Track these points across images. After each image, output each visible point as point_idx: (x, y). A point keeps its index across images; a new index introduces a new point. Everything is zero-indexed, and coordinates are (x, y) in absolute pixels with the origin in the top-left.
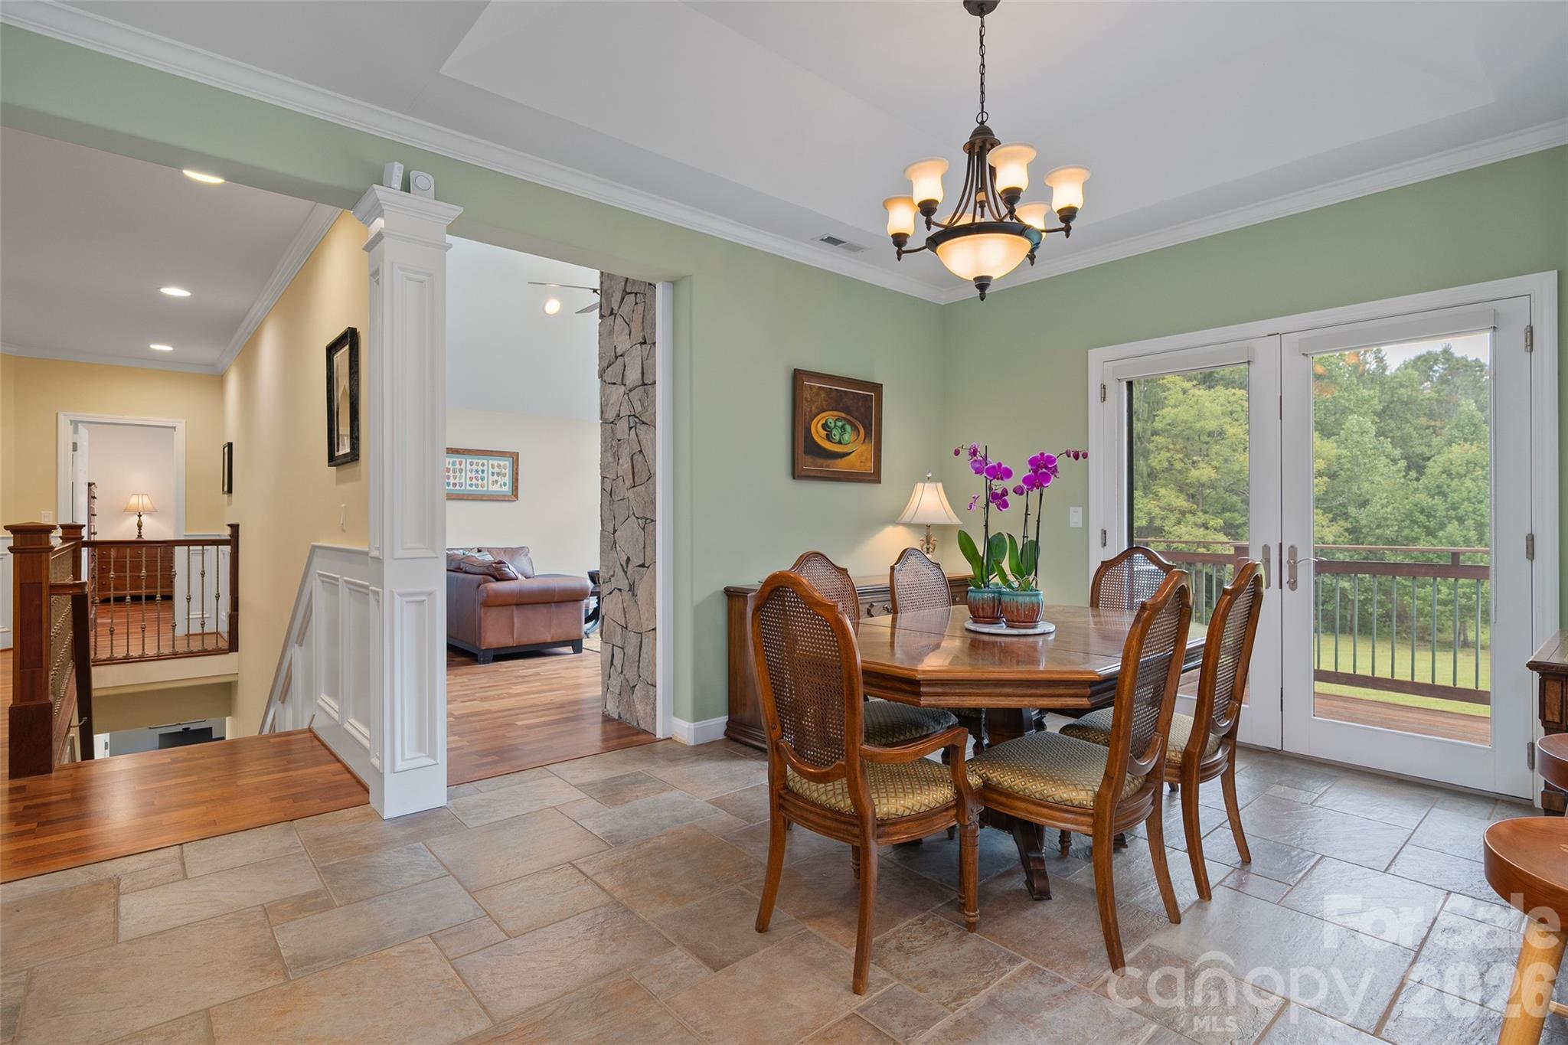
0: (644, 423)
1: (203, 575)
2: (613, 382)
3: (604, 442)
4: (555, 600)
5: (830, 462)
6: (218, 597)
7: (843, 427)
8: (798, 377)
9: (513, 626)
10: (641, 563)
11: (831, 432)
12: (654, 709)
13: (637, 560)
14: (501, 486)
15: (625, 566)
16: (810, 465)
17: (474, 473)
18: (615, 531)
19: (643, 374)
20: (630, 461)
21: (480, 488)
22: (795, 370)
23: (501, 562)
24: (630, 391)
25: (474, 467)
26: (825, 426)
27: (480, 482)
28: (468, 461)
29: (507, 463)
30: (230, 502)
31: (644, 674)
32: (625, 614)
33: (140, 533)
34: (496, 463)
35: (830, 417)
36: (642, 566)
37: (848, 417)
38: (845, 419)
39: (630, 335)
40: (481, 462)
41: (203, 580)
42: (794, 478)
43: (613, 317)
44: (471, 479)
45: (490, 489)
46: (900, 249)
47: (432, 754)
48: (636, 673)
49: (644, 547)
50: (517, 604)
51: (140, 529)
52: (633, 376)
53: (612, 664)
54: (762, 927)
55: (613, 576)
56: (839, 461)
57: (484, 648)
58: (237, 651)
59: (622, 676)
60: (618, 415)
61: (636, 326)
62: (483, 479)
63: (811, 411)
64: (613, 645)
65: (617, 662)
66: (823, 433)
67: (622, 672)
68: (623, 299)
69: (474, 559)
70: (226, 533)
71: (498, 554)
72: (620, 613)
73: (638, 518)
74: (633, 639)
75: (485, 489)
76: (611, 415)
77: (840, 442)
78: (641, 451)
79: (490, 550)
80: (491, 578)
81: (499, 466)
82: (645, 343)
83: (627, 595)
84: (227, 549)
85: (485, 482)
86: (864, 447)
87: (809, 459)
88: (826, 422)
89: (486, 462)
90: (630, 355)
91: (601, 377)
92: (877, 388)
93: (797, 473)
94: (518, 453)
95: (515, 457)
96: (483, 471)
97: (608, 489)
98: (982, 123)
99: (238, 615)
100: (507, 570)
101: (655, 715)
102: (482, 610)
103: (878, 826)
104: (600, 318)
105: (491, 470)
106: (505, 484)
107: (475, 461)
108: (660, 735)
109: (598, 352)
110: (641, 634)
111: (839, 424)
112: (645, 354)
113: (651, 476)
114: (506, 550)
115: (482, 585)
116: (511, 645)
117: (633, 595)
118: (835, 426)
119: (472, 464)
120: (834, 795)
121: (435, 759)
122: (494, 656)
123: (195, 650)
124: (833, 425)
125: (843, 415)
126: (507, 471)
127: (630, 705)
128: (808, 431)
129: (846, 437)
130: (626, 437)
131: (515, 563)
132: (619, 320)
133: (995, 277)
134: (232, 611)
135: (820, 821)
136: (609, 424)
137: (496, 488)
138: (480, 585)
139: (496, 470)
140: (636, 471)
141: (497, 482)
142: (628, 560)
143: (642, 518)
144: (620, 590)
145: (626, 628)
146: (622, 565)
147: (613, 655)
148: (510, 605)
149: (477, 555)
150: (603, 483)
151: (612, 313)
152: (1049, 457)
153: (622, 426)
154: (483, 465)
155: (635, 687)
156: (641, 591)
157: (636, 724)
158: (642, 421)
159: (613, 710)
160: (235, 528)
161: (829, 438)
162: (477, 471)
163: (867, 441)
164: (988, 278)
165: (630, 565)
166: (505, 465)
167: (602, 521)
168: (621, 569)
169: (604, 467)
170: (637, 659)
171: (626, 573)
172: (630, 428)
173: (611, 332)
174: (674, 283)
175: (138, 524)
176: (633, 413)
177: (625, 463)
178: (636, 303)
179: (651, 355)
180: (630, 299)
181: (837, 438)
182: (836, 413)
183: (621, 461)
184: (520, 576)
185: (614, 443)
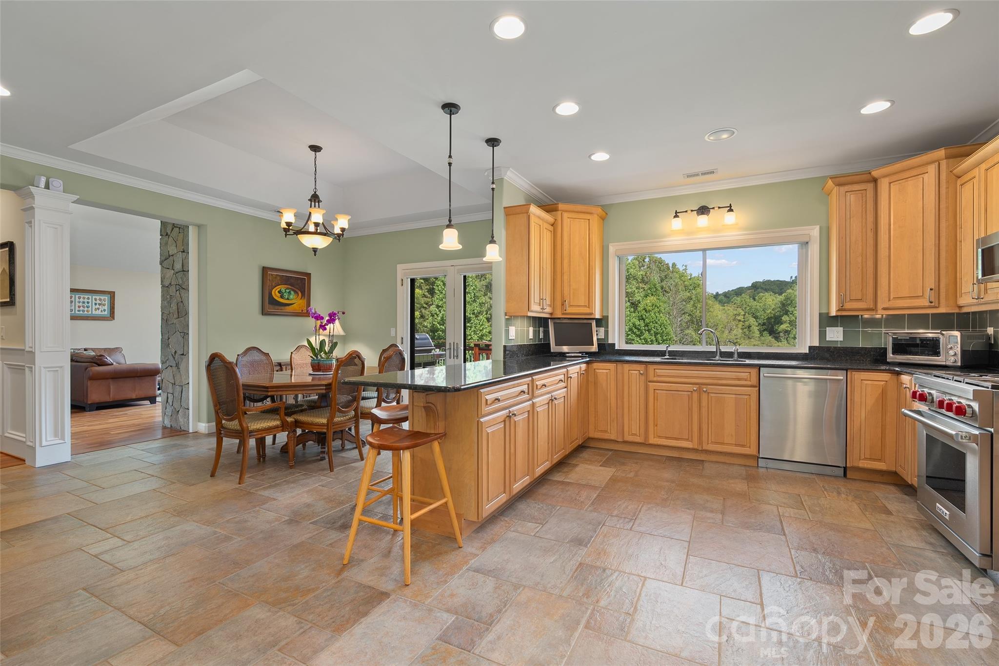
0: (184, 289)
2: (167, 267)
3: (163, 296)
4: (138, 375)
5: (282, 308)
7: (289, 292)
8: (265, 270)
9: (110, 391)
10: (182, 353)
11: (283, 294)
12: (188, 420)
13: (179, 352)
14: (101, 311)
15: (174, 355)
16: (271, 309)
17: (81, 303)
18: (169, 339)
19: (183, 266)
20: (176, 306)
21: (86, 312)
22: (263, 267)
23: (101, 356)
24: (177, 273)
25: (82, 300)
26: (279, 292)
27: (86, 309)
28: (77, 296)
29: (107, 298)
31: (184, 404)
32: (174, 378)
34: (98, 298)
35: (283, 288)
36: (183, 354)
37: (293, 288)
38: (291, 289)
39: (176, 246)
40: (86, 297)
42: (263, 315)
43: (167, 236)
44: (79, 307)
45: (93, 313)
46: (286, 233)
47: (63, 438)
48: (180, 404)
49: (184, 346)
50: (112, 378)
52: (178, 266)
53: (167, 402)
54: (212, 475)
55: (168, 360)
56: (287, 307)
57: (89, 403)
59: (173, 407)
60: (170, 284)
61: (179, 243)
62: (88, 307)
63: (272, 285)
64: (168, 393)
65: (170, 401)
66: (279, 295)
67: (172, 405)
68: (173, 229)
69: (82, 354)
71: (99, 351)
72: (171, 377)
73: (180, 333)
74: (178, 389)
75: (90, 313)
76: (167, 283)
77: (288, 299)
78: (182, 302)
79: (93, 350)
80: (95, 365)
81: (100, 300)
82: (184, 252)
83: (175, 369)
85: (90, 309)
86: (301, 301)
87: (271, 306)
88: (280, 290)
89: (90, 297)
90: (176, 256)
91: (161, 264)
92: (308, 275)
93: (264, 312)
94: (114, 292)
95: (112, 295)
96: (88, 303)
97: (165, 318)
98: (315, 192)
100: (106, 360)
101: (189, 422)
102: (89, 382)
103: (250, 433)
104: (161, 235)
105: (94, 301)
106: (105, 310)
107: (82, 296)
108: (191, 431)
109: (159, 252)
110: (182, 386)
111: (288, 291)
112: (184, 257)
113: (187, 314)
114: (105, 350)
115: (88, 369)
116: (109, 400)
117: (178, 368)
118: (285, 292)
119: (79, 298)
120: (234, 425)
121: (64, 440)
122: (97, 407)
124: (284, 291)
125: (290, 287)
126: (106, 302)
127: (177, 420)
128: (270, 294)
129: (291, 297)
130: (175, 294)
131: (113, 357)
132: (171, 239)
133: (320, 248)
135: (231, 434)
136: (165, 287)
137: (98, 312)
138: (87, 368)
139: (98, 302)
140: (179, 310)
141: (98, 309)
142: (176, 352)
143: (183, 332)
144: (171, 366)
145: (175, 384)
146: (172, 355)
147: (168, 398)
148: (107, 379)
149: (85, 352)
150: (162, 315)
151: (167, 235)
152: (335, 313)
153: (172, 290)
154: (88, 298)
155: (179, 411)
156: (182, 367)
157: (179, 428)
158: (183, 288)
159: (167, 423)
161: (282, 297)
162: (84, 302)
163: (303, 298)
164: (317, 249)
165: (176, 354)
166: (105, 299)
167: (162, 334)
168: (172, 357)
169: (163, 308)
170: (180, 398)
171: (174, 358)
172: (177, 291)
173: (166, 244)
174: (199, 227)
176: (178, 283)
177: (174, 307)
178: (179, 232)
179: (187, 258)
180: (176, 230)
181: (286, 297)
182: (286, 286)
183: (172, 306)
184: (115, 363)
185: (168, 296)
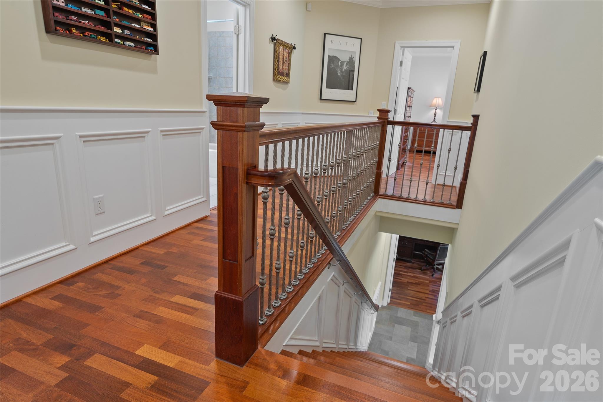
1: (449, 151)
6: (456, 168)
30: (477, 99)
33: (435, 118)
41: (449, 154)
51: (435, 117)
58: (461, 209)
70: (469, 122)
84: (468, 133)
99: (466, 184)
123: (437, 202)
134: (463, 180)
160: (476, 118)
175: (435, 114)
